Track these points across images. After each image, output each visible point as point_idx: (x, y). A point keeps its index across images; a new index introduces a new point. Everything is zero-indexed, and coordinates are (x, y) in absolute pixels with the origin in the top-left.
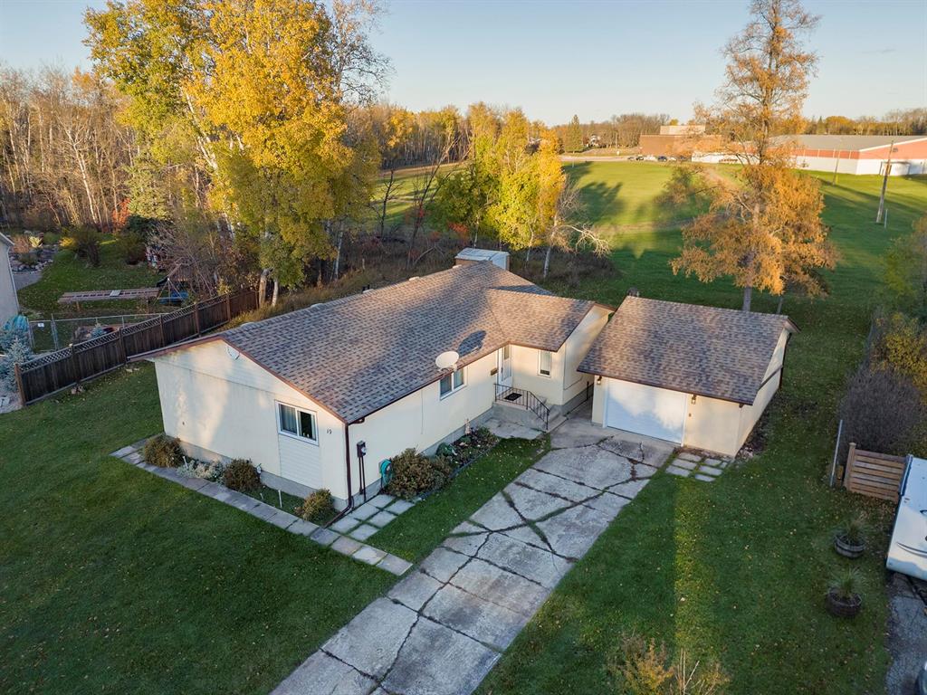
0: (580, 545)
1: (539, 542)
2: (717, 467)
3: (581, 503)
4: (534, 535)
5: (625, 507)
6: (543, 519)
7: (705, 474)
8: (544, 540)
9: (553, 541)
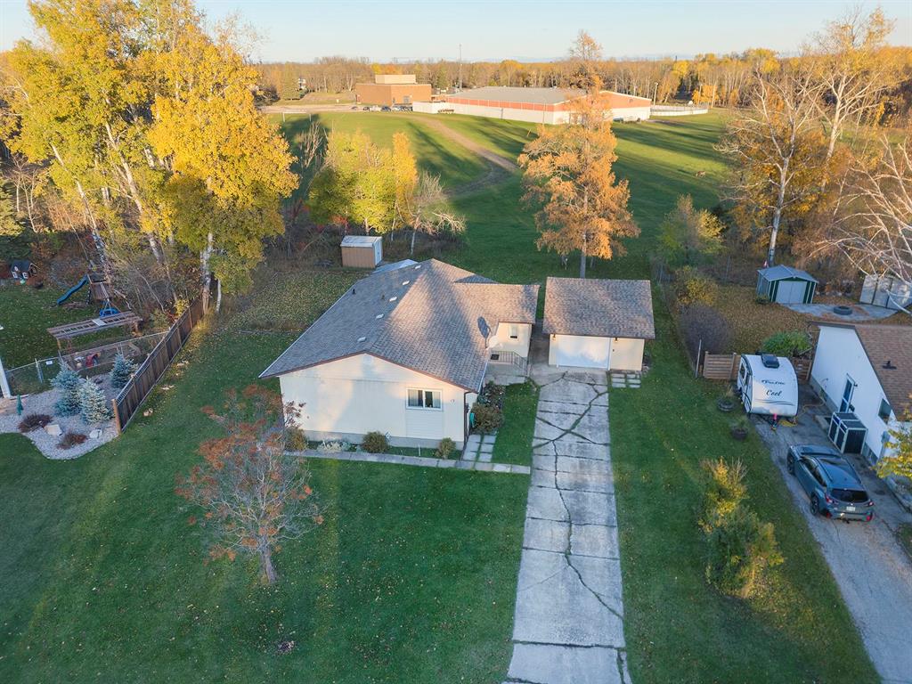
0: (604, 436)
1: (581, 440)
2: (636, 378)
3: (584, 414)
4: (576, 437)
5: (608, 411)
6: (573, 427)
7: (634, 384)
8: (585, 438)
9: (588, 437)
